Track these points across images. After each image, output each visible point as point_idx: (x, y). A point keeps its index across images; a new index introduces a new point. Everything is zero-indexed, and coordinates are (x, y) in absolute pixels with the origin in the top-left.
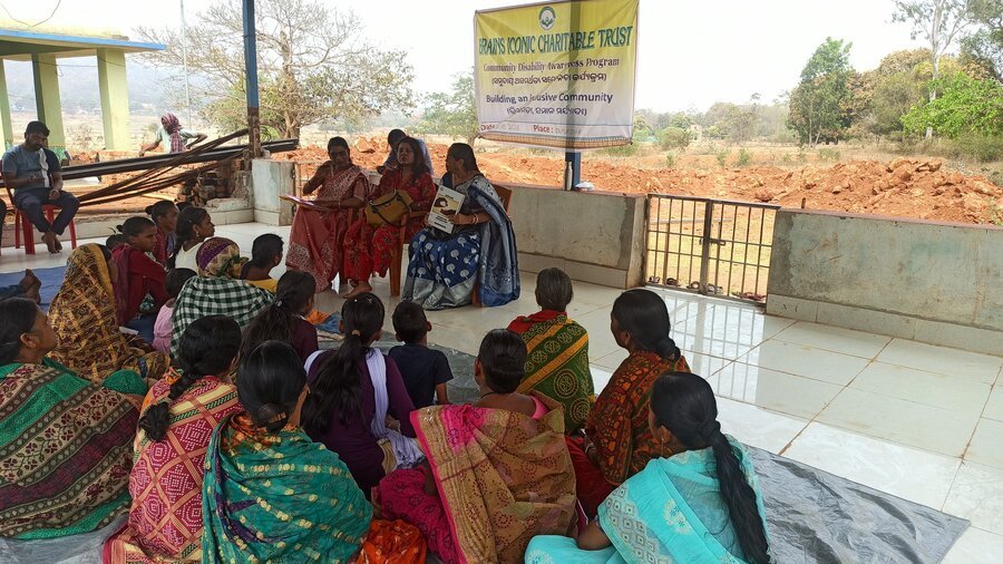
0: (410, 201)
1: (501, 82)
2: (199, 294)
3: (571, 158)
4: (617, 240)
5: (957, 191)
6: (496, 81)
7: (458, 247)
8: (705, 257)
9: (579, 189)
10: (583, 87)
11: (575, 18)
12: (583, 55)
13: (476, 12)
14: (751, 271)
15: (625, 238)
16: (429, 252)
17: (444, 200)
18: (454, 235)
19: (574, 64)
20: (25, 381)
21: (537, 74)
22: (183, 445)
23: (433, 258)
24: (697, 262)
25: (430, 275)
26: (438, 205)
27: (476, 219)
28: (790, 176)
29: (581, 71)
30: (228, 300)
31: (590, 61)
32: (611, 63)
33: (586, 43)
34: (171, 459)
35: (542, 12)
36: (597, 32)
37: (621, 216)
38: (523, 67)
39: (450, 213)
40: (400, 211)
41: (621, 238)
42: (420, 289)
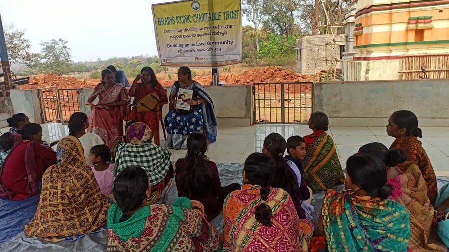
0: (158, 98)
1: (175, 37)
3: (215, 71)
4: (244, 105)
6: (172, 37)
7: (195, 116)
8: (283, 107)
9: (220, 85)
10: (218, 38)
11: (210, 5)
12: (216, 23)
13: (152, 5)
15: (248, 104)
16: (179, 121)
17: (183, 95)
18: (191, 111)
19: (212, 27)
21: (194, 33)
22: (281, 224)
23: (181, 123)
25: (180, 132)
26: (180, 97)
27: (199, 102)
29: (216, 31)
31: (219, 26)
32: (231, 27)
33: (217, 18)
34: (278, 233)
35: (192, 4)
36: (222, 13)
37: (245, 94)
38: (186, 30)
40: (156, 103)
41: (246, 104)
42: (176, 140)
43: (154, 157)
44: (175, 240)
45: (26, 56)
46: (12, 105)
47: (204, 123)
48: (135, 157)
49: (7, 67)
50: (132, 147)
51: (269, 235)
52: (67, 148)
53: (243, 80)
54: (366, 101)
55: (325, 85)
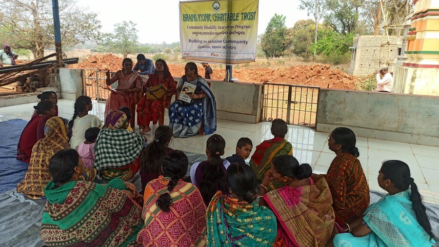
0: (166, 89)
1: (196, 33)
2: (109, 137)
3: (229, 68)
4: (251, 103)
5: (338, 77)
6: (194, 33)
7: (194, 109)
8: (289, 109)
9: (232, 81)
10: (234, 37)
11: (230, 6)
12: (234, 23)
13: (180, 2)
14: (308, 114)
15: (255, 102)
16: (181, 112)
17: (187, 88)
18: (192, 104)
19: (229, 27)
20: (84, 189)
21: (213, 31)
22: (178, 212)
23: (182, 114)
24: (285, 111)
25: (181, 122)
26: (184, 90)
27: (201, 96)
28: (273, 71)
29: (233, 30)
30: (124, 140)
31: (237, 26)
32: (247, 27)
33: (235, 18)
34: (173, 219)
35: (213, 4)
36: (240, 14)
37: (253, 93)
38: (206, 27)
39: (191, 93)
40: (163, 93)
41: (253, 102)
42: (176, 128)
43: (127, 142)
44: (92, 212)
45: (97, 35)
46: (60, 81)
47: (203, 116)
48: (111, 140)
49: (59, 48)
50: (109, 132)
51: (166, 219)
52: (52, 126)
53: (288, 75)
54: (370, 112)
55: (330, 92)
